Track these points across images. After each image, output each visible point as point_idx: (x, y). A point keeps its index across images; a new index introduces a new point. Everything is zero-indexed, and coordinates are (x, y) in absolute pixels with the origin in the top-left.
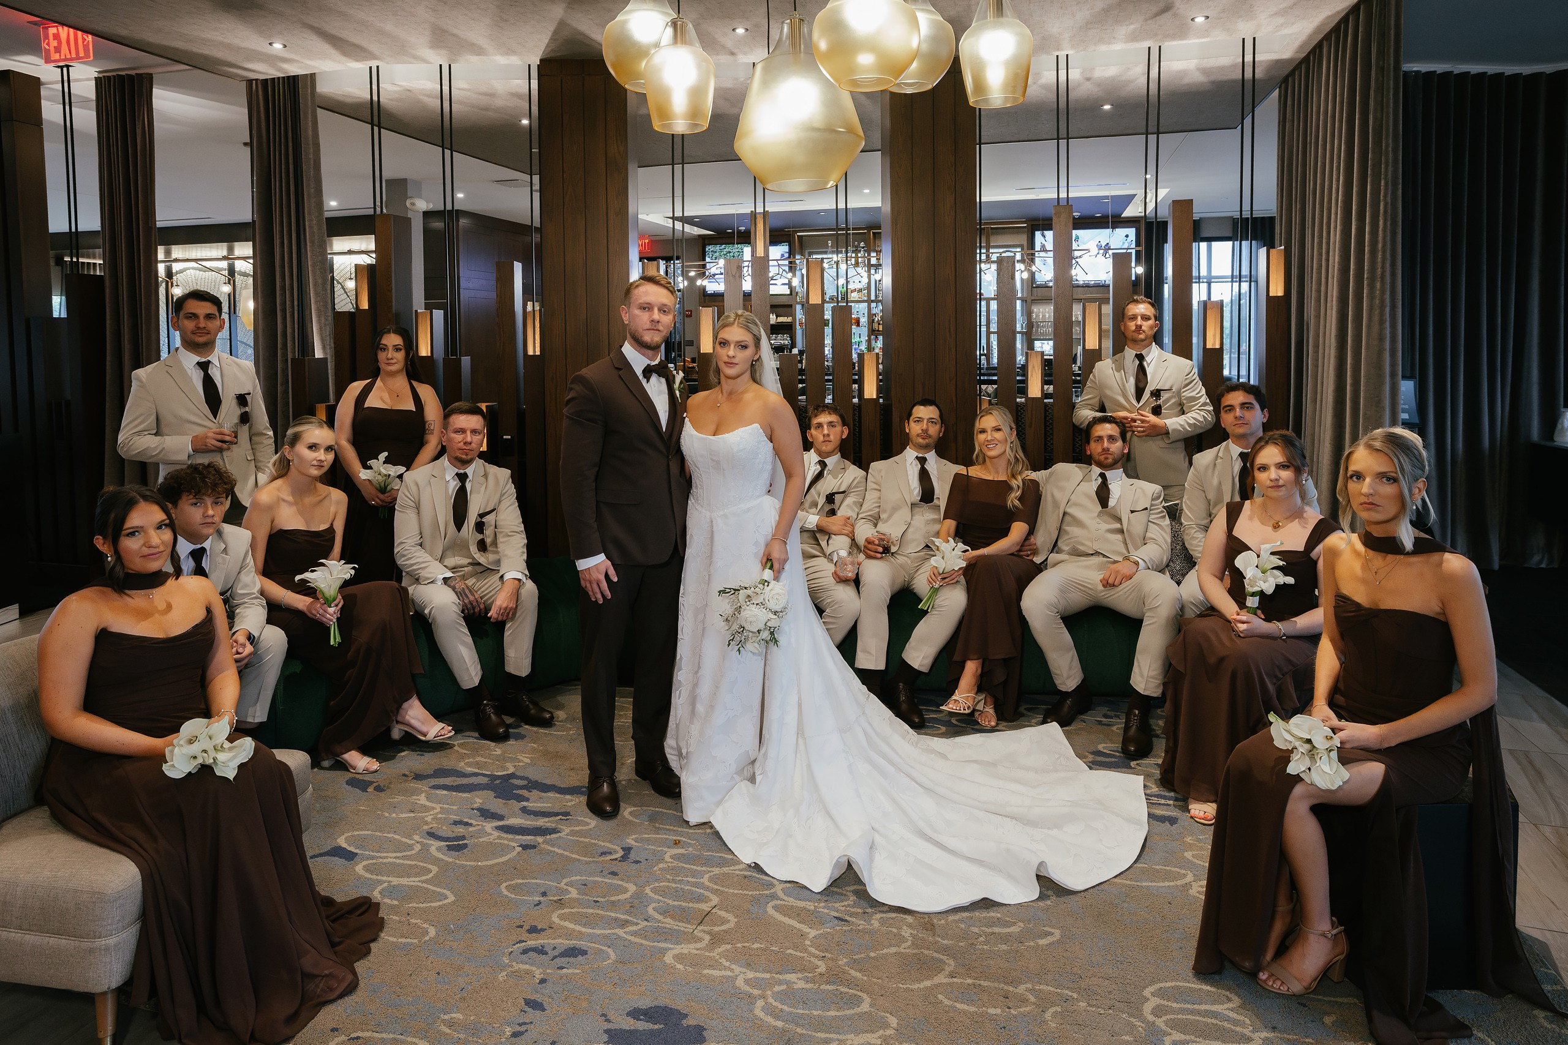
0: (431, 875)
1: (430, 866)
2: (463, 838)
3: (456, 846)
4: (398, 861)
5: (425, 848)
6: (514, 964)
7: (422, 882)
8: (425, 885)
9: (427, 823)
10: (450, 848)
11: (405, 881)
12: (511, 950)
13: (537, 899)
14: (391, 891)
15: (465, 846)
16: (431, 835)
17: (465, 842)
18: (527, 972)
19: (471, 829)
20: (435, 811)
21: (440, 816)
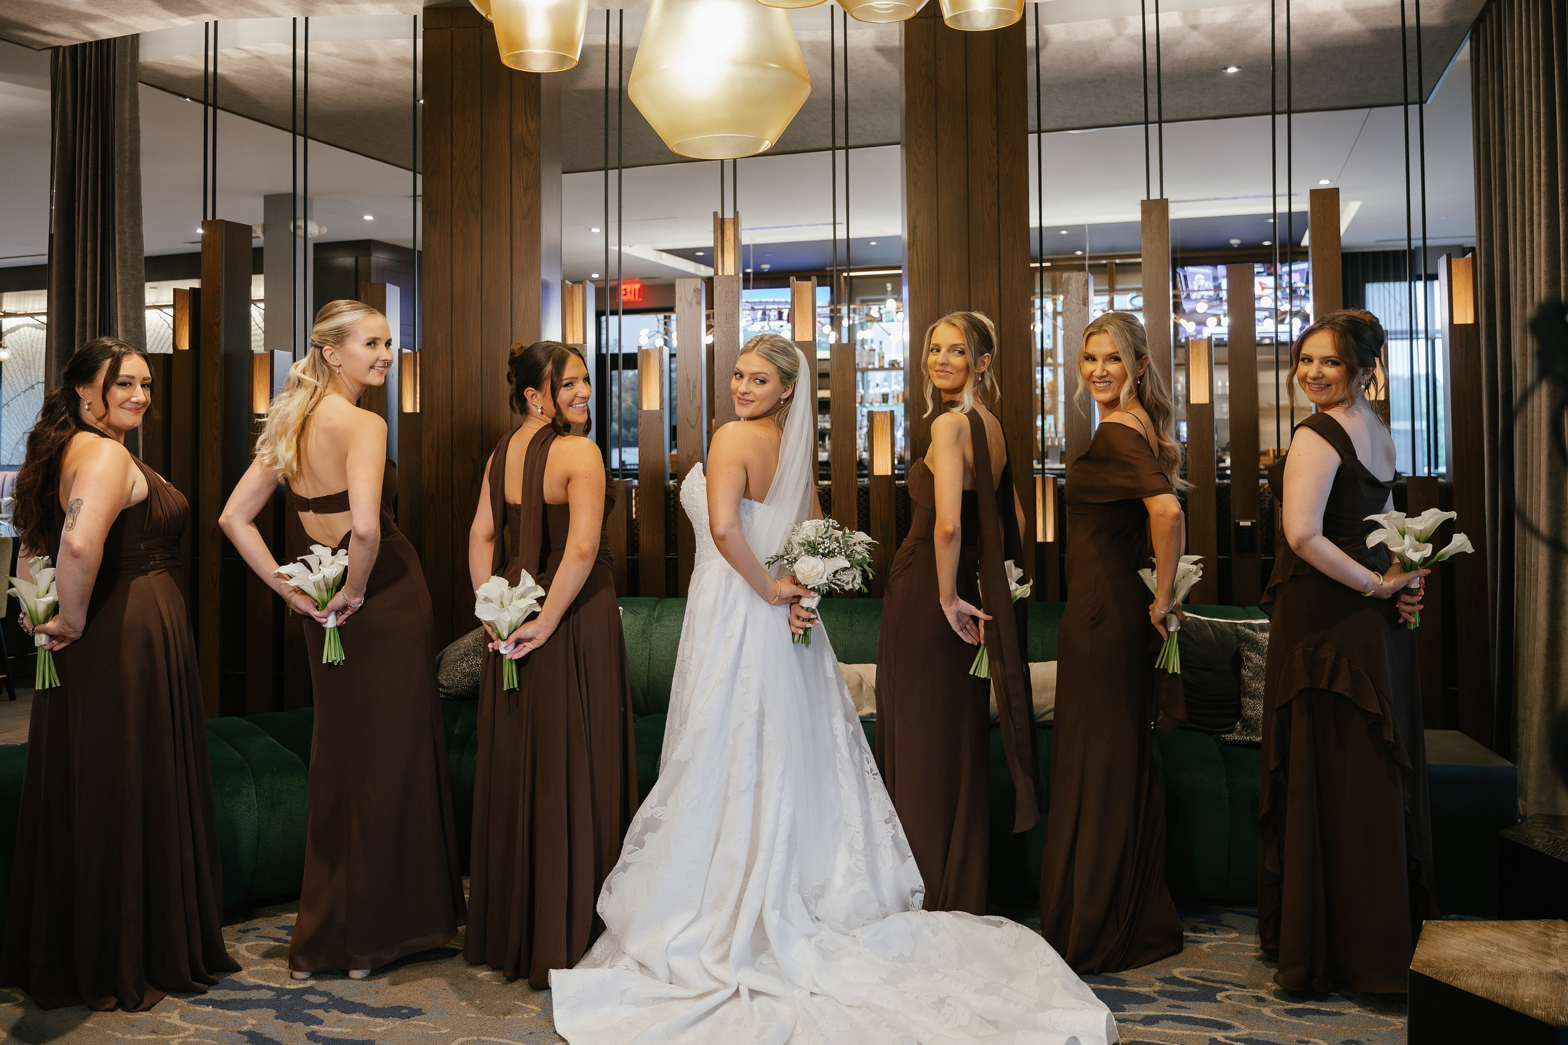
20: (187, 1033)
21: (191, 1039)
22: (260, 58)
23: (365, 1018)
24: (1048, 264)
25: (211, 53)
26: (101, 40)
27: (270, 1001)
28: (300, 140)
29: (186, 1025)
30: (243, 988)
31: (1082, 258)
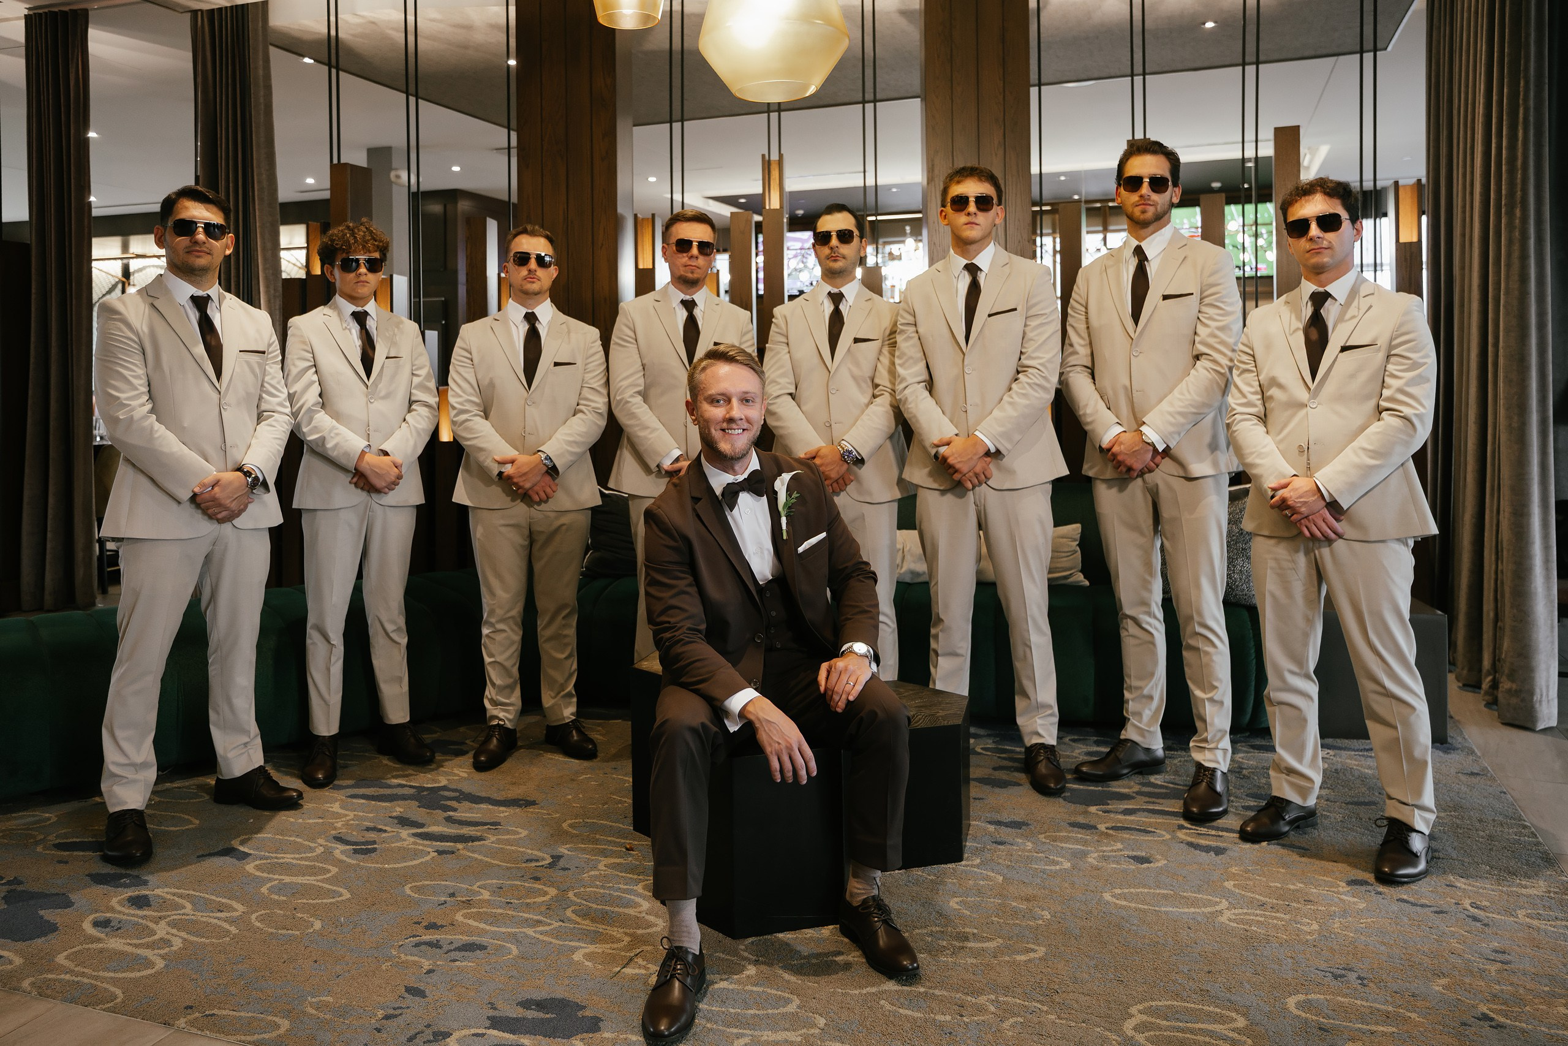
0: (328, 875)
1: (330, 867)
2: (374, 842)
3: (364, 849)
4: (294, 862)
5: (328, 852)
6: (402, 956)
7: (318, 881)
8: (320, 884)
9: (335, 829)
10: (356, 851)
11: (300, 880)
12: (401, 943)
13: (443, 899)
14: (281, 888)
15: (375, 850)
16: (339, 839)
17: (375, 846)
18: (414, 963)
19: (384, 835)
20: (348, 818)
21: (352, 822)
22: (373, 23)
23: (490, 807)
24: (1048, 208)
25: (333, 19)
26: (236, 6)
27: (413, 795)
28: (412, 99)
29: (347, 812)
30: (390, 787)
31: (1079, 201)
